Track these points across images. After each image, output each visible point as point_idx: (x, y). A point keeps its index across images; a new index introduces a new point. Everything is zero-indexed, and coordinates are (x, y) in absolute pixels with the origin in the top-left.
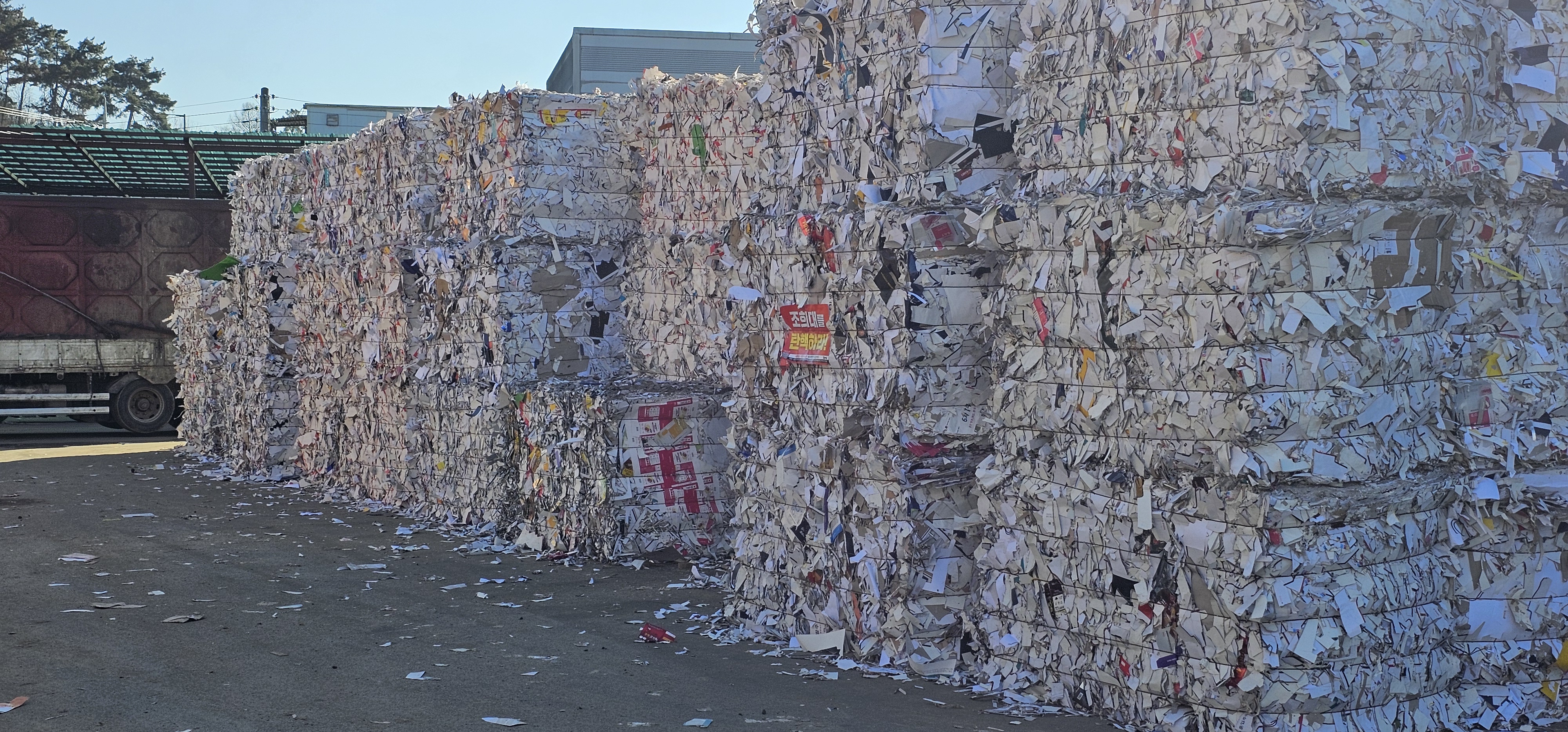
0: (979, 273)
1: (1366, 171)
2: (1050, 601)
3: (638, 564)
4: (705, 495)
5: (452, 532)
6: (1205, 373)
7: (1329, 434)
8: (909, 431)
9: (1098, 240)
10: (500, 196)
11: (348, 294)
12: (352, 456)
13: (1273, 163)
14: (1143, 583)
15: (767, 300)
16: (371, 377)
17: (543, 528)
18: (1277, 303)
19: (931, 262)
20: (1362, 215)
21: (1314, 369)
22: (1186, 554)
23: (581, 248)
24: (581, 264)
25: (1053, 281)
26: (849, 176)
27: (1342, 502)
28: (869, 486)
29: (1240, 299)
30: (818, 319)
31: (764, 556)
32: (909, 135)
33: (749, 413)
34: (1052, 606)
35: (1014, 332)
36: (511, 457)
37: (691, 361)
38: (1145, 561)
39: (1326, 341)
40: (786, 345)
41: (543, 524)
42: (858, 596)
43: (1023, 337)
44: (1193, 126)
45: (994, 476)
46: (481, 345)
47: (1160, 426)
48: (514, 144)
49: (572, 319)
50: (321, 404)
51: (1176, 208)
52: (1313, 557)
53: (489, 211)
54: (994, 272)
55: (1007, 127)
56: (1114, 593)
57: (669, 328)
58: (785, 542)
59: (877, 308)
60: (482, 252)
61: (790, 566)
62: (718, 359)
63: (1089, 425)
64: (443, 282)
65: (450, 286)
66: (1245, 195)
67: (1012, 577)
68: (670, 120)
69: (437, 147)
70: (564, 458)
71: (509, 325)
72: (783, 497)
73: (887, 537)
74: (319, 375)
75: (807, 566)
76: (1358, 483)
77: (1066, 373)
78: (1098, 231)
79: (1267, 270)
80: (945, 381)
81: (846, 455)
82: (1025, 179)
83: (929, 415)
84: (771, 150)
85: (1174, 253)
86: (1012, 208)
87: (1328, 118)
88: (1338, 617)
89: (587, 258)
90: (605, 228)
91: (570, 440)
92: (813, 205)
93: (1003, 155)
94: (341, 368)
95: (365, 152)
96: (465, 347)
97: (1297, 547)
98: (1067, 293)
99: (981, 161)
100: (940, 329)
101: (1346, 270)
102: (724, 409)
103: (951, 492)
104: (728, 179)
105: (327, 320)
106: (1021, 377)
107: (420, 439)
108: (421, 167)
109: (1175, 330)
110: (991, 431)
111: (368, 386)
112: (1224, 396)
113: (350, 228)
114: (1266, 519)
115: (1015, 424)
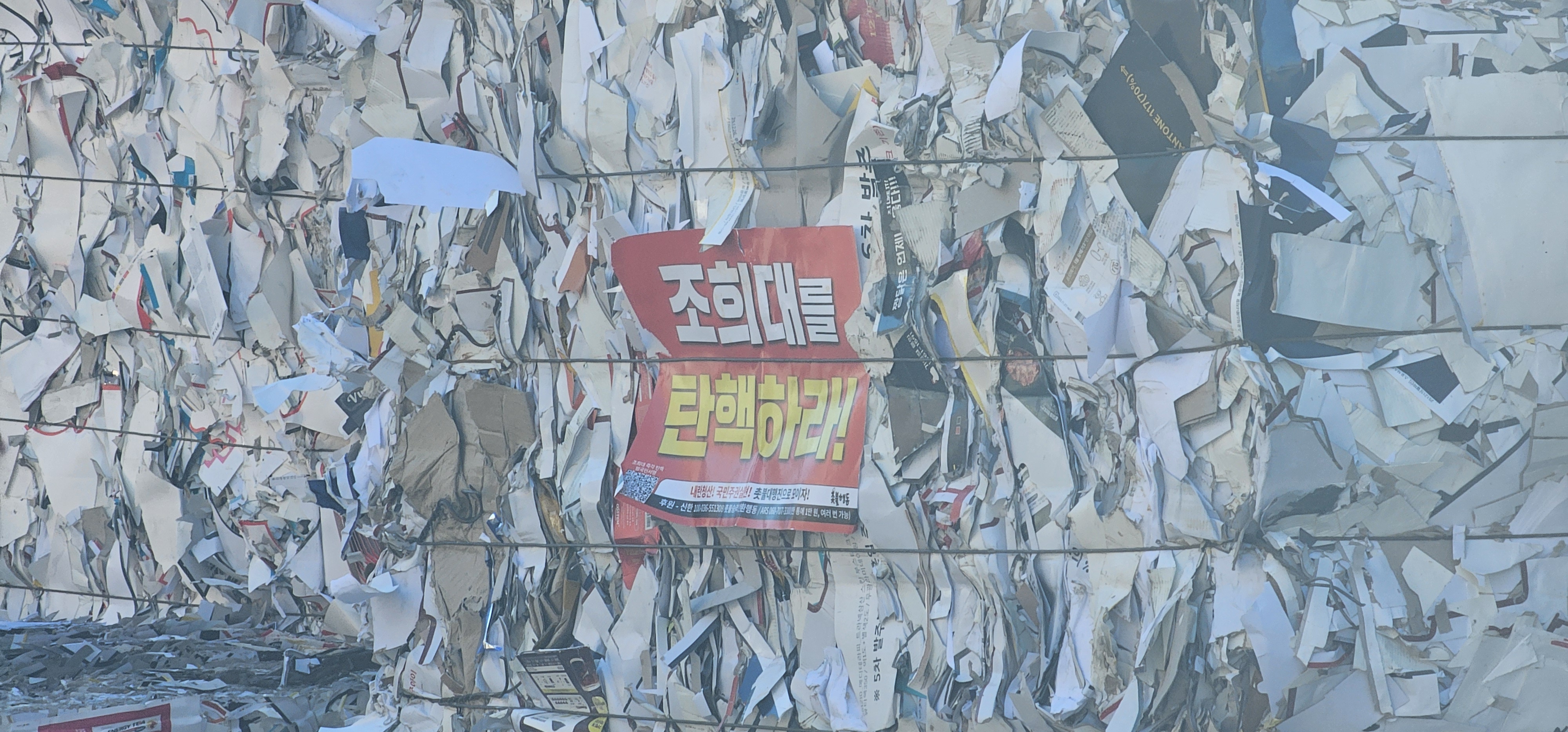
15: (548, 205)
30: (804, 302)
37: (164, 517)
40: (645, 431)
57: (51, 350)
59: (1102, 244)
62: (302, 508)
80: (1444, 615)
100: (1418, 348)
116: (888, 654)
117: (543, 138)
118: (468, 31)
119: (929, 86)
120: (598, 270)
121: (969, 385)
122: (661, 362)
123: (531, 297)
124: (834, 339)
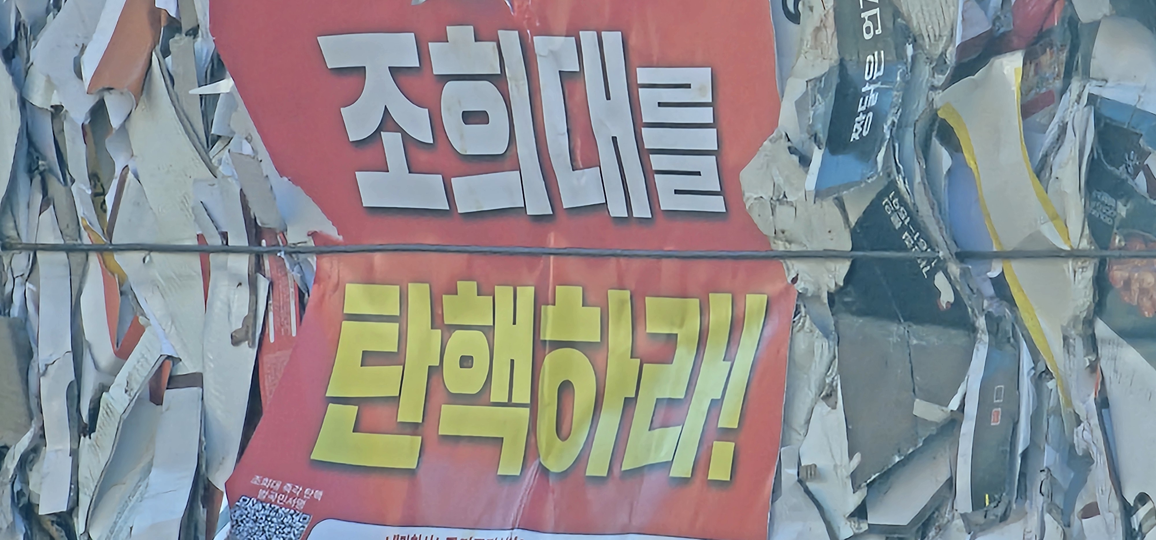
120: (178, 42)
121: (1024, 314)
122: (319, 253)
123: (24, 103)
124: (717, 204)
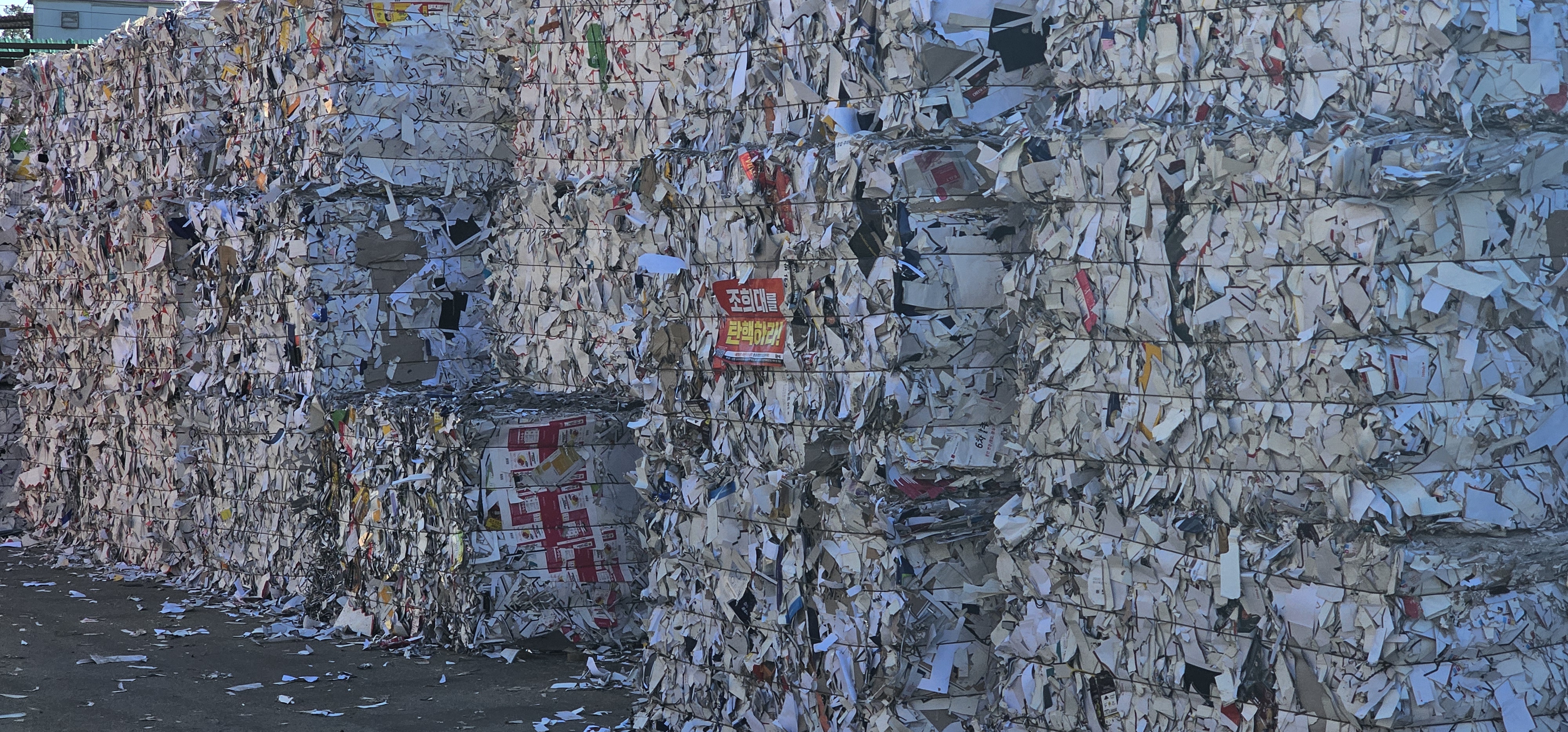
0: (997, 235)
1: (1537, 91)
2: (1097, 702)
3: (509, 655)
4: (605, 557)
5: (242, 610)
6: (1315, 377)
7: (1488, 462)
8: (900, 463)
9: (1165, 188)
10: (310, 126)
11: (92, 267)
12: (98, 501)
13: (1409, 80)
14: (1227, 674)
15: (694, 272)
16: (126, 387)
17: (373, 604)
18: (1415, 277)
19: (930, 218)
20: (1533, 153)
21: (1468, 370)
22: (1288, 632)
23: (428, 202)
24: (428, 224)
25: (1103, 246)
26: (813, 96)
27: (1505, 558)
28: (842, 543)
29: (1362, 273)
30: (768, 300)
31: (690, 643)
32: (898, 37)
33: (668, 438)
34: (1099, 708)
35: (1049, 319)
36: (327, 502)
37: (584, 363)
38: (1230, 643)
39: (1484, 330)
40: (722, 337)
41: (373, 597)
42: (826, 698)
43: (1061, 325)
44: (1297, 26)
45: (1021, 525)
46: (283, 341)
47: (1252, 452)
48: (331, 53)
49: (414, 303)
50: (53, 427)
51: (1274, 142)
52: (1465, 636)
53: (295, 149)
54: (1020, 234)
55: (1037, 28)
56: (1186, 689)
57: (553, 315)
58: (720, 623)
59: (854, 283)
60: (285, 207)
61: (727, 657)
62: (623, 360)
63: (1153, 451)
64: (229, 249)
65: (238, 256)
66: (1370, 125)
67: (1044, 669)
68: (556, 18)
69: (221, 56)
70: (403, 503)
71: (324, 312)
72: (718, 558)
73: (866, 615)
74: (48, 385)
75: (753, 656)
76: (1528, 531)
77: (1122, 377)
78: (1166, 176)
79: (1400, 231)
80: (951, 390)
81: (809, 499)
82: (1063, 101)
83: (928, 438)
84: (700, 59)
85: (1271, 207)
86: (1045, 142)
87: (1485, 17)
88: (1499, 720)
89: (435, 215)
90: (462, 172)
91: (411, 477)
92: (760, 137)
93: (1032, 67)
94: (82, 375)
95: (117, 64)
96: (261, 343)
97: (1443, 622)
98: (1123, 263)
99: (1000, 75)
100: (944, 314)
101: (1511, 231)
102: (632, 431)
103: (958, 549)
104: (638, 101)
105: (63, 306)
106: (1059, 383)
107: (195, 477)
108: (197, 85)
109: (1273, 316)
110: (1016, 461)
111: (120, 400)
112: (1341, 410)
113: (94, 174)
114: (1399, 583)
115: (1050, 450)
116: (792, 401)
117: (693, 253)
118: (672, 223)
119: (804, 238)
120: (709, 291)
121: (815, 324)
122: (727, 317)
123: (689, 299)
124: (777, 311)
